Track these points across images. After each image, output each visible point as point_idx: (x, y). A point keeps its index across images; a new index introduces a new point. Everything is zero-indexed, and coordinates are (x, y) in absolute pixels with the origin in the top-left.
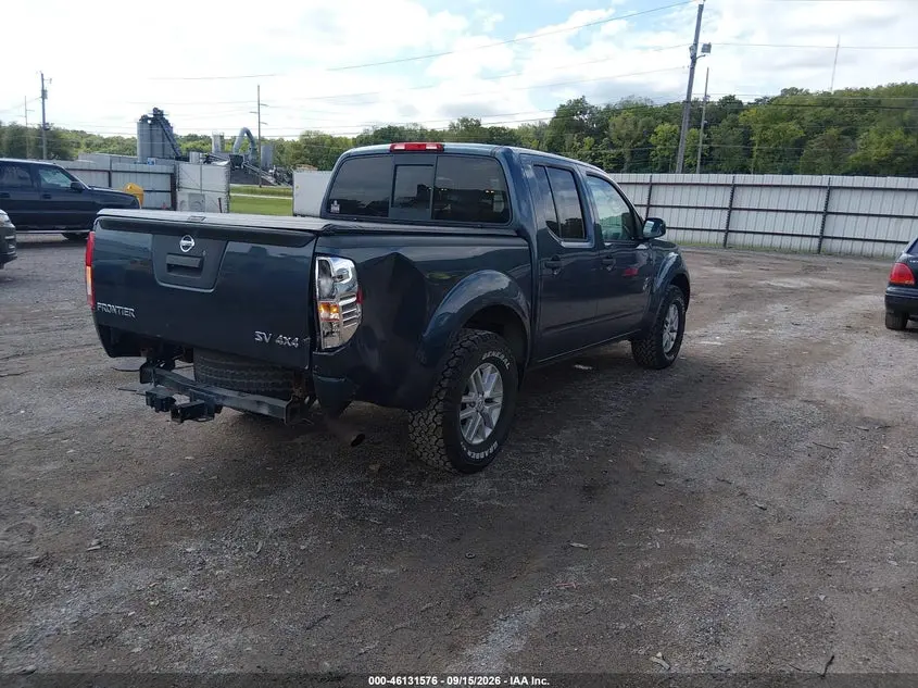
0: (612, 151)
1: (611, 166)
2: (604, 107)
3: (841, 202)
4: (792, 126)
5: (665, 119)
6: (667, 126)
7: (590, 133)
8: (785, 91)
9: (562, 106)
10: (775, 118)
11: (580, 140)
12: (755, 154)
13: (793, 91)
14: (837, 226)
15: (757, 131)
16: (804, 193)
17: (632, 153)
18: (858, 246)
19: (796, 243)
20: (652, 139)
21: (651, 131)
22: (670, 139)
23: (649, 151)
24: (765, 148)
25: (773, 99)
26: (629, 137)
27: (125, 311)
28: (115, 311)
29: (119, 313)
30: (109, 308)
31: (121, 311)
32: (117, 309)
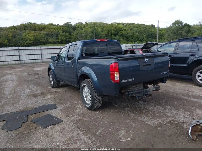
3: (22, 52)
14: (23, 58)
16: (13, 51)
18: (28, 61)
19: (14, 62)
27: (131, 80)
28: (128, 81)
29: (129, 81)
30: (126, 81)
31: (130, 80)
32: (129, 80)
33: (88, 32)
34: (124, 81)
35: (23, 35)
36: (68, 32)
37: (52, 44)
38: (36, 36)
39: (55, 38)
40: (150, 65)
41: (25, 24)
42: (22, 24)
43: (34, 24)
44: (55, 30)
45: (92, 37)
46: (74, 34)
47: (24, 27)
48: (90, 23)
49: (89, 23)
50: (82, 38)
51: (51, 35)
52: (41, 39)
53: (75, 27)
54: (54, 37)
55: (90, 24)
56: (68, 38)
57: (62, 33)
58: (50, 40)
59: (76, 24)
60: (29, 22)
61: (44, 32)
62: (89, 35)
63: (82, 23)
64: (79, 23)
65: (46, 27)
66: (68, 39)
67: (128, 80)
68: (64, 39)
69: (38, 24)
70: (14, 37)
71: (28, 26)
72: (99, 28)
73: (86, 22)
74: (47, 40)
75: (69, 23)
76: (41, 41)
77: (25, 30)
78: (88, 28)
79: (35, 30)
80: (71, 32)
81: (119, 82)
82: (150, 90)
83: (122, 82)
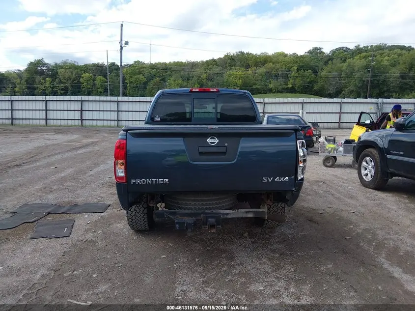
0: (62, 85)
1: (62, 92)
2: (54, 64)
4: (141, 77)
5: (86, 71)
6: (87, 74)
7: (48, 76)
8: (135, 62)
9: (31, 63)
10: (134, 73)
11: (44, 79)
12: (128, 88)
13: (138, 62)
15: (128, 78)
17: (72, 86)
20: (81, 80)
21: (80, 76)
22: (89, 80)
23: (80, 86)
24: (132, 85)
25: (131, 65)
26: (69, 78)
27: (160, 181)
30: (144, 182)
31: (156, 181)
32: (152, 181)
33: (356, 69)
34: (138, 181)
35: (226, 77)
36: (310, 69)
37: (274, 93)
38: (247, 77)
39: (282, 83)
41: (232, 55)
42: (228, 55)
43: (248, 54)
44: (284, 66)
45: (363, 79)
46: (323, 73)
47: (229, 60)
48: (368, 47)
49: (364, 47)
50: (339, 80)
51: (276, 76)
52: (255, 84)
53: (330, 56)
54: (280, 79)
55: (366, 50)
56: (308, 80)
57: (298, 70)
58: (271, 86)
59: (333, 52)
60: (240, 52)
61: (262, 70)
62: (357, 75)
63: (347, 48)
64: (340, 48)
65: (269, 60)
66: (309, 83)
68: (299, 82)
69: (256, 55)
70: (209, 79)
71: (236, 59)
72: (387, 58)
73: (359, 45)
74: (266, 86)
75: (318, 49)
76: (254, 87)
77: (231, 66)
78: (360, 58)
79: (248, 67)
80: (317, 68)
81: (124, 181)
82: (228, 214)
83: (132, 183)
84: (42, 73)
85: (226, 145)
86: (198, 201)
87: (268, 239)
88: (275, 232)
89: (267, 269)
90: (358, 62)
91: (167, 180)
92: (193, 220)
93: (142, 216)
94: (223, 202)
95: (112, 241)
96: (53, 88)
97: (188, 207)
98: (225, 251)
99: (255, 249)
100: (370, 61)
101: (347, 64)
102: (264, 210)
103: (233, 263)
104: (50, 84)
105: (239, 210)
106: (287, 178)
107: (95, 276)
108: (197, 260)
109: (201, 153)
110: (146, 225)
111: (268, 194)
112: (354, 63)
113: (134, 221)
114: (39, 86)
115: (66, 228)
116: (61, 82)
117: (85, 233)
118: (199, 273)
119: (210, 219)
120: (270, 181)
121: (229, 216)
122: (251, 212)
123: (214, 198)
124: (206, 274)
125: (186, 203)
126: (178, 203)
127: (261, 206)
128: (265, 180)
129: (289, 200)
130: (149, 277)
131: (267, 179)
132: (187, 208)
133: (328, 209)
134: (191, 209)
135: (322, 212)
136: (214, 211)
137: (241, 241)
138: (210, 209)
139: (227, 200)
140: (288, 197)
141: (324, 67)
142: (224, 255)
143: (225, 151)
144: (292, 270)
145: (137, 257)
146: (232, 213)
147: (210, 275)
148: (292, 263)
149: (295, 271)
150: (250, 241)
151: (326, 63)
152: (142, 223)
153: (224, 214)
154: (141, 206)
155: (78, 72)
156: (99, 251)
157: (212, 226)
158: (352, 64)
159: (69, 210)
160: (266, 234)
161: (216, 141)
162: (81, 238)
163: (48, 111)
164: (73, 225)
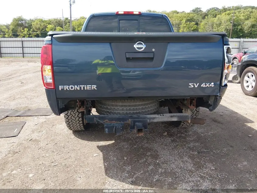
0: (35, 33)
2: (29, 19)
5: (49, 24)
6: (51, 26)
7: (26, 27)
8: (81, 17)
9: (15, 19)
11: (23, 29)
13: (83, 18)
15: (76, 28)
17: (41, 33)
20: (47, 30)
21: (46, 27)
22: (52, 29)
23: (46, 33)
25: (78, 19)
26: (39, 28)
27: (88, 87)
28: (79, 89)
29: (82, 89)
30: (72, 88)
31: (84, 87)
32: (80, 87)
33: (223, 21)
34: (66, 87)
36: (194, 22)
39: (175, 30)
40: (152, 59)
43: (153, 11)
44: (177, 19)
45: (227, 28)
46: (202, 24)
48: (230, 7)
49: (228, 7)
50: (212, 29)
53: (206, 13)
55: (229, 9)
56: (192, 29)
57: (186, 22)
59: (208, 11)
60: (148, 10)
62: (224, 26)
63: (217, 8)
64: (213, 8)
67: (77, 87)
68: (186, 30)
72: (242, 14)
75: (199, 9)
78: (226, 15)
80: (198, 21)
81: (53, 87)
82: (154, 118)
83: (60, 89)
84: (21, 25)
85: (154, 50)
86: (125, 106)
87: (185, 138)
88: (189, 132)
89: (190, 168)
90: (224, 17)
91: (95, 86)
92: (122, 124)
93: (77, 119)
94: (148, 107)
95: (53, 140)
96: (29, 35)
97: (117, 112)
98: (149, 150)
99: (175, 147)
100: (232, 16)
101: (217, 18)
102: (187, 114)
103: (158, 162)
104: (27, 32)
105: (164, 115)
106: (213, 83)
107: (31, 175)
108: (125, 158)
109: (128, 59)
110: (81, 127)
111: (192, 99)
112: (222, 18)
113: (71, 123)
114: (20, 33)
115: (17, 129)
116: (34, 31)
117: (32, 133)
118: (128, 172)
119: (137, 123)
120: (196, 86)
121: (155, 121)
122: (175, 116)
123: (140, 103)
124: (135, 173)
125: (114, 108)
126: (107, 108)
127: (183, 111)
128: (191, 85)
129: (211, 105)
130: (82, 177)
131: (194, 85)
132: (115, 113)
133: (226, 112)
134: (119, 113)
135: (221, 114)
136: (141, 116)
137: (162, 140)
138: (137, 113)
139: (152, 105)
140: (211, 102)
141: (202, 20)
142: (149, 154)
143: (152, 57)
144: (213, 168)
145: (73, 155)
146: (158, 117)
147: (138, 174)
148: (211, 161)
149: (216, 169)
150: (169, 140)
151: (204, 18)
152: (78, 125)
153: (150, 119)
154: (76, 111)
155: (44, 24)
156: (40, 150)
157: (140, 131)
158: (220, 18)
159: (23, 113)
160: (182, 133)
161: (143, 46)
162: (27, 137)
163: (24, 48)
164: (23, 127)
